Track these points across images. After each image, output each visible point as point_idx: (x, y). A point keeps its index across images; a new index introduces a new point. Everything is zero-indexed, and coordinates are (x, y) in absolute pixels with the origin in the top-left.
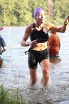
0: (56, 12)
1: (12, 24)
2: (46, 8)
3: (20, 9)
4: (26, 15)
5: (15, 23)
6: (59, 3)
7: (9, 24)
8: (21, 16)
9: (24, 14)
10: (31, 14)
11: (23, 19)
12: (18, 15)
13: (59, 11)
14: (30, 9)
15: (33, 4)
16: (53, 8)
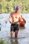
0: (24, 8)
1: (5, 12)
5: (7, 12)
6: (25, 4)
9: (11, 8)
10: (13, 9)
11: (10, 10)
12: (8, 9)
14: (13, 6)
15: (14, 5)
16: (23, 6)
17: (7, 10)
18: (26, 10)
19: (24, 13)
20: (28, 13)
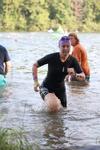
3: (30, 5)
4: (40, 15)
5: (23, 26)
8: (32, 17)
9: (38, 13)
10: (48, 14)
11: (35, 21)
12: (27, 14)
14: (47, 6)
16: (83, 6)
17: (23, 20)
18: (97, 19)
19: (89, 30)
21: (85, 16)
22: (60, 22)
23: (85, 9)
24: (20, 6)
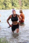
1: (3, 9)
2: (18, 2)
3: (6, 2)
4: (9, 5)
7: (1, 9)
8: (7, 5)
9: (8, 4)
11: (8, 6)
13: (24, 3)
14: (11, 2)
17: (4, 6)
18: (26, 5)
19: (24, 8)
20: (28, 9)
21: (22, 4)
22: (15, 6)
23: (22, 3)
24: (3, 2)
